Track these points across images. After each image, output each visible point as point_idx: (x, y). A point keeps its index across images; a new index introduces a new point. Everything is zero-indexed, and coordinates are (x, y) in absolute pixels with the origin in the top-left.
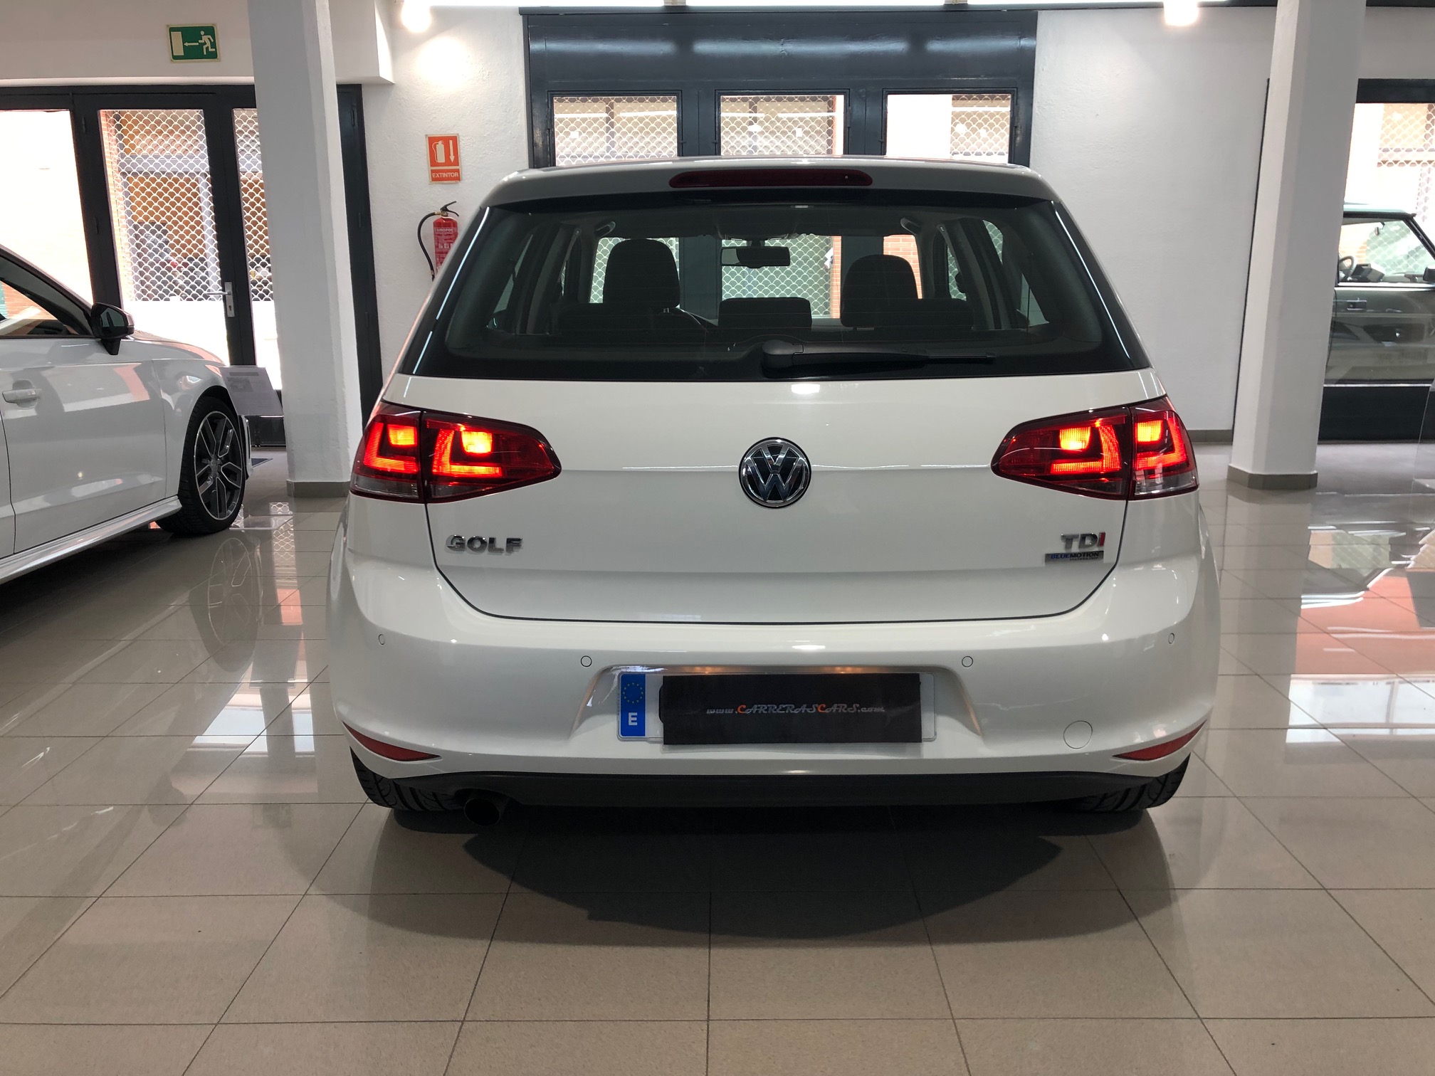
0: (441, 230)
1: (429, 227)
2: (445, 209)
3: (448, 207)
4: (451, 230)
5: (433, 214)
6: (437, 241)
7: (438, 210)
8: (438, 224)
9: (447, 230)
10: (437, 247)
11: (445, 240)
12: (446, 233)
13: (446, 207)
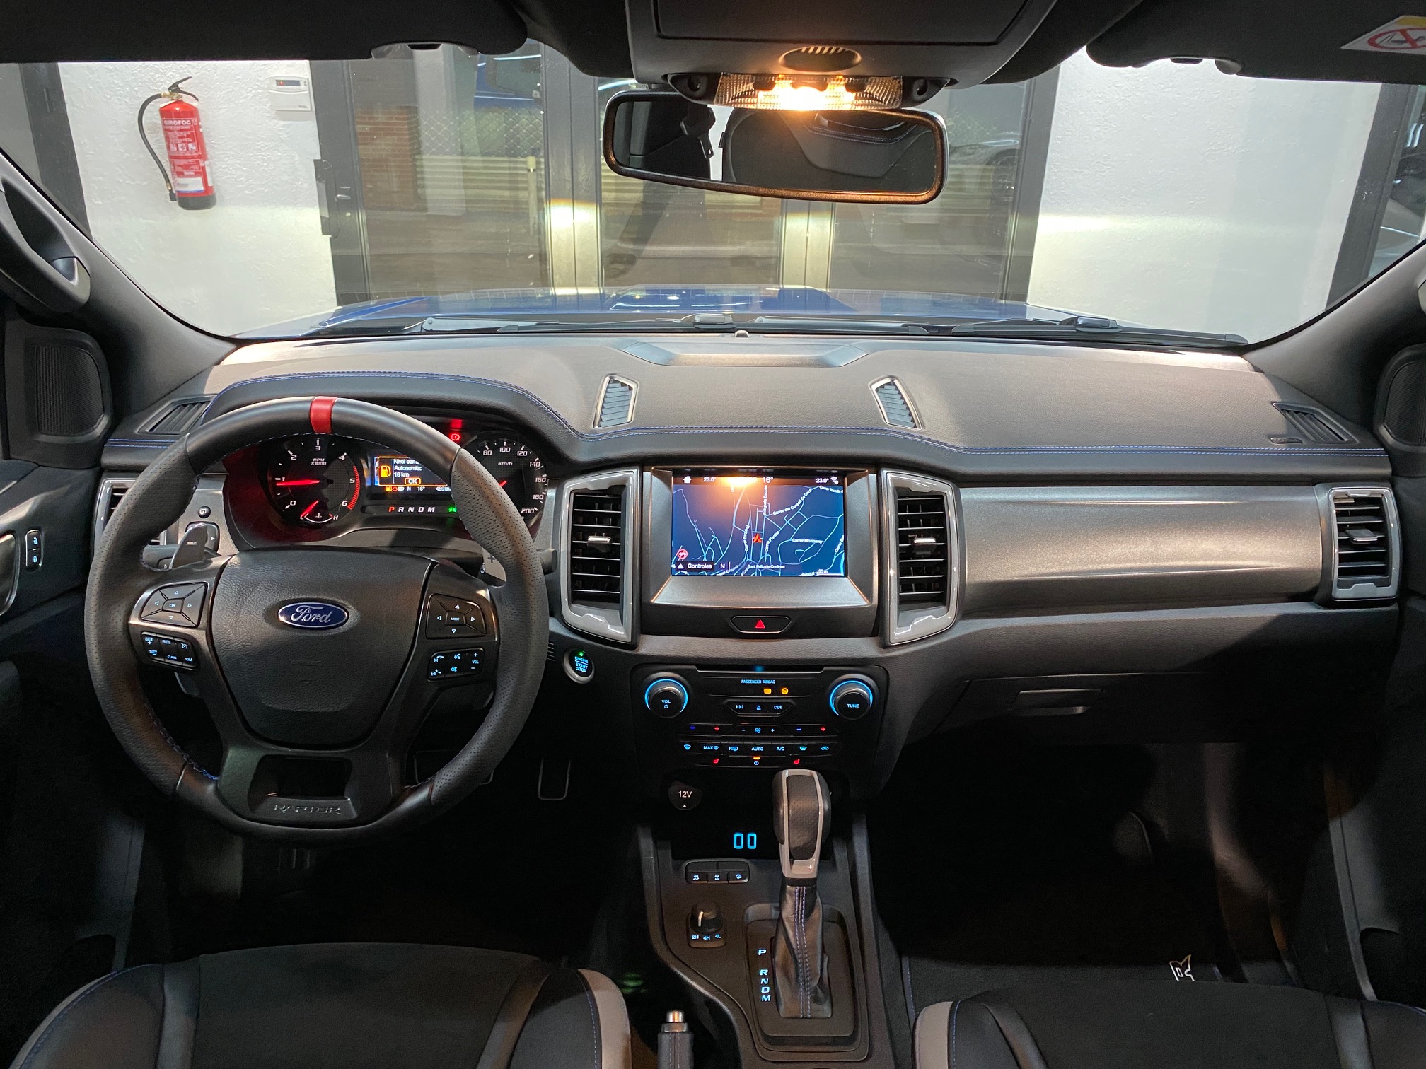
0: (171, 122)
1: (153, 115)
2: (175, 88)
3: (180, 85)
4: (188, 122)
5: (158, 96)
6: (167, 138)
7: (164, 89)
8: (166, 113)
9: (179, 122)
10: (169, 148)
11: (180, 138)
12: (179, 128)
13: (176, 85)
